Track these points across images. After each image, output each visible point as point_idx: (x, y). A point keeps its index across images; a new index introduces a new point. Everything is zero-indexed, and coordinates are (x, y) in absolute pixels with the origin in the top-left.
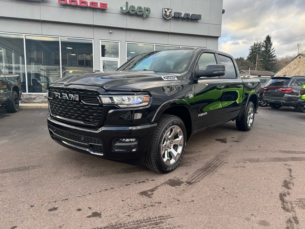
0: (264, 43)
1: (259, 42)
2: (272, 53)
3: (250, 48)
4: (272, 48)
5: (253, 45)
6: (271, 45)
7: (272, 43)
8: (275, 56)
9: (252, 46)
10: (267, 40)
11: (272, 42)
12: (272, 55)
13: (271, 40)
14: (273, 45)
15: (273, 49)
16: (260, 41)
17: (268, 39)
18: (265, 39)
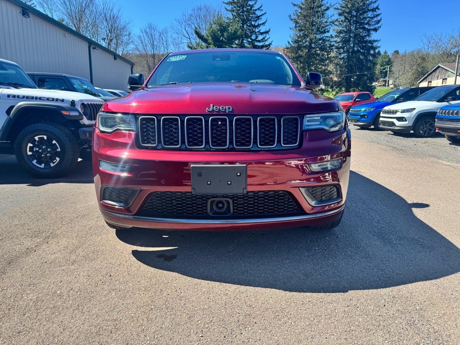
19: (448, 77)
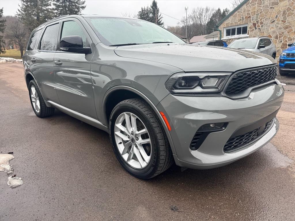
0: (151, 8)
1: (146, 8)
2: (159, 19)
3: (137, 13)
4: (159, 14)
5: (141, 10)
6: (158, 10)
7: (158, 9)
8: (162, 24)
9: (140, 12)
10: (154, 6)
11: (158, 7)
12: (160, 22)
13: (157, 5)
14: (159, 11)
15: (160, 16)
16: (147, 6)
17: (155, 4)
18: (152, 5)
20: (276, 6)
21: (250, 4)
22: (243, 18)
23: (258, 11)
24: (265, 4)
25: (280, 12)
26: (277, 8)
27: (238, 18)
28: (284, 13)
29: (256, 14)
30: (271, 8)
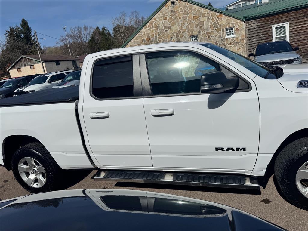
10: (23, 24)
16: (16, 26)
19: (34, 64)
20: (170, 29)
21: (148, 27)
22: (144, 40)
23: (156, 33)
24: (160, 28)
25: (174, 35)
26: (171, 31)
27: (140, 40)
28: (176, 35)
29: (155, 37)
30: (166, 31)
